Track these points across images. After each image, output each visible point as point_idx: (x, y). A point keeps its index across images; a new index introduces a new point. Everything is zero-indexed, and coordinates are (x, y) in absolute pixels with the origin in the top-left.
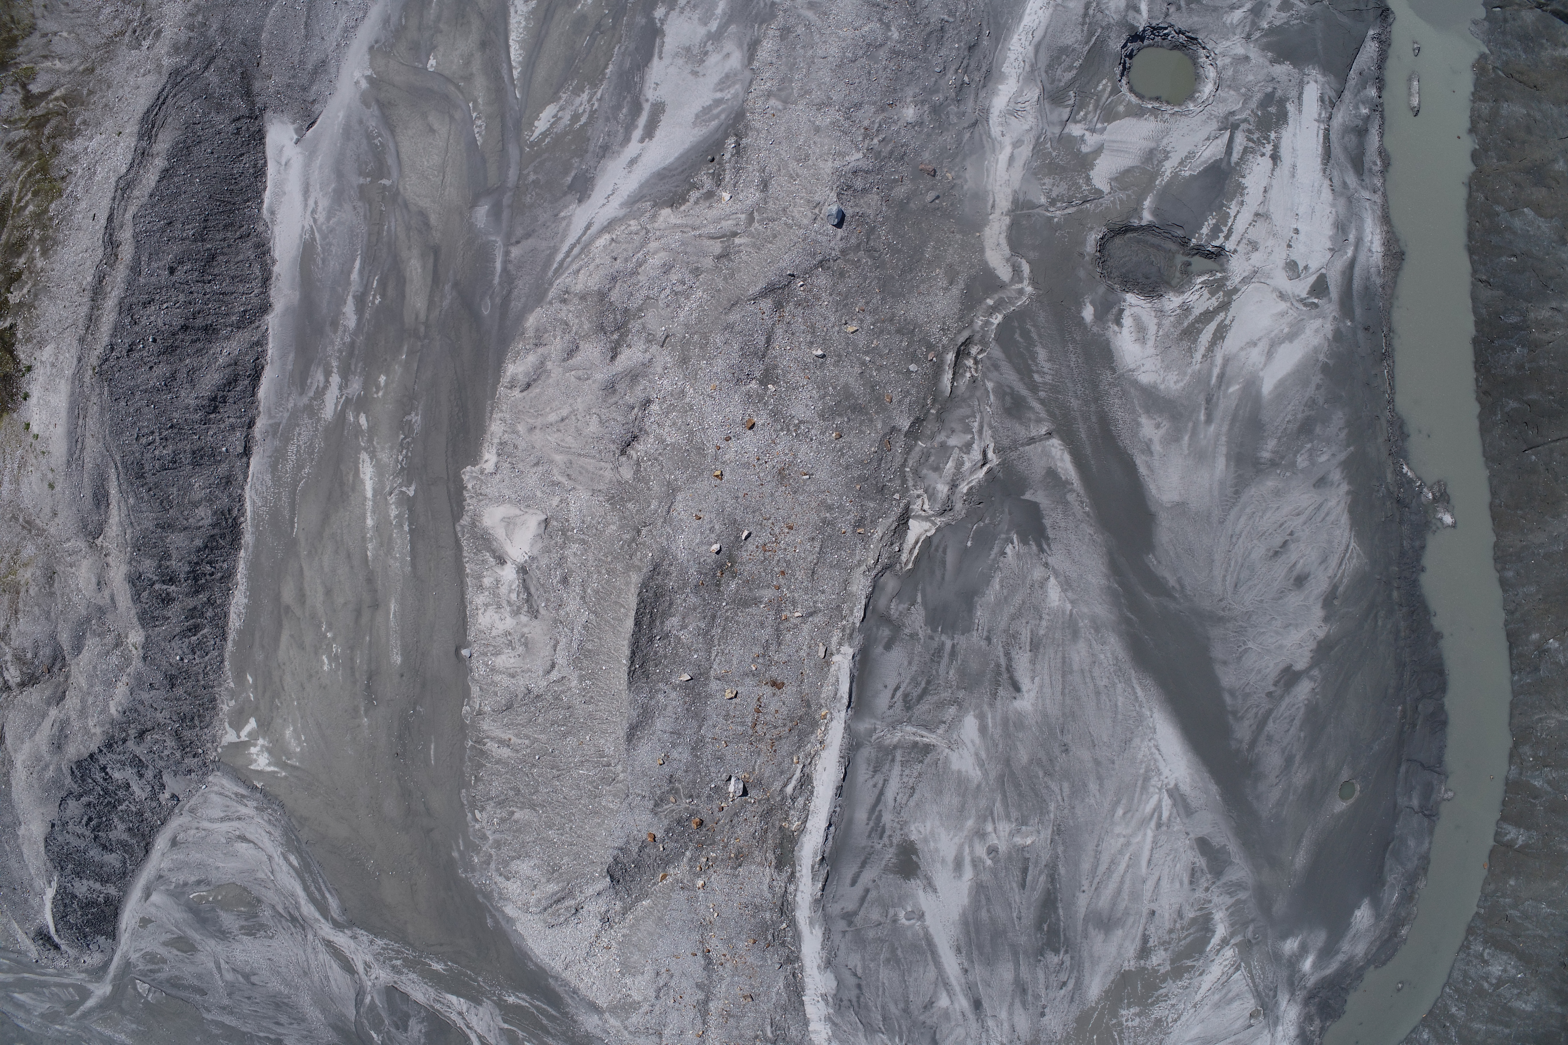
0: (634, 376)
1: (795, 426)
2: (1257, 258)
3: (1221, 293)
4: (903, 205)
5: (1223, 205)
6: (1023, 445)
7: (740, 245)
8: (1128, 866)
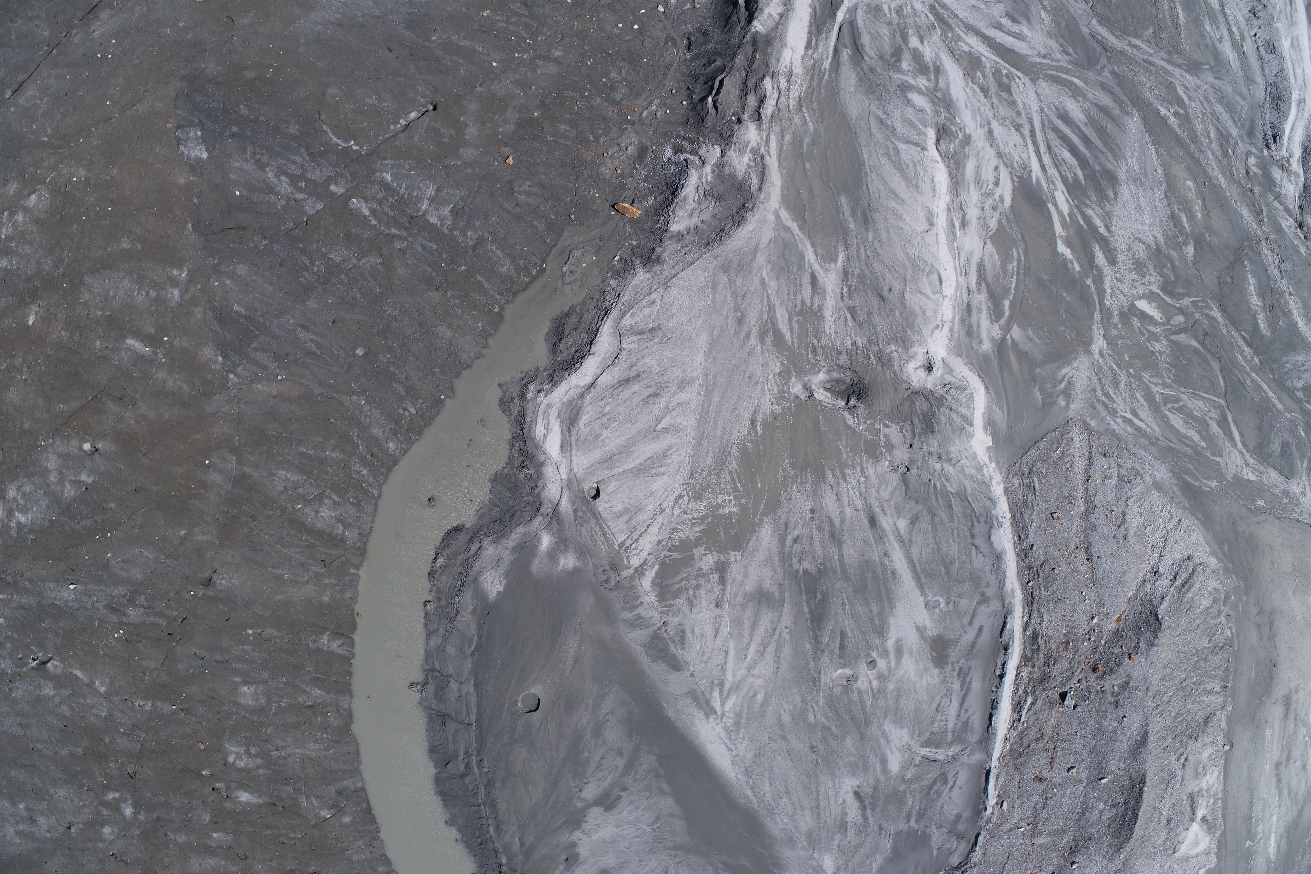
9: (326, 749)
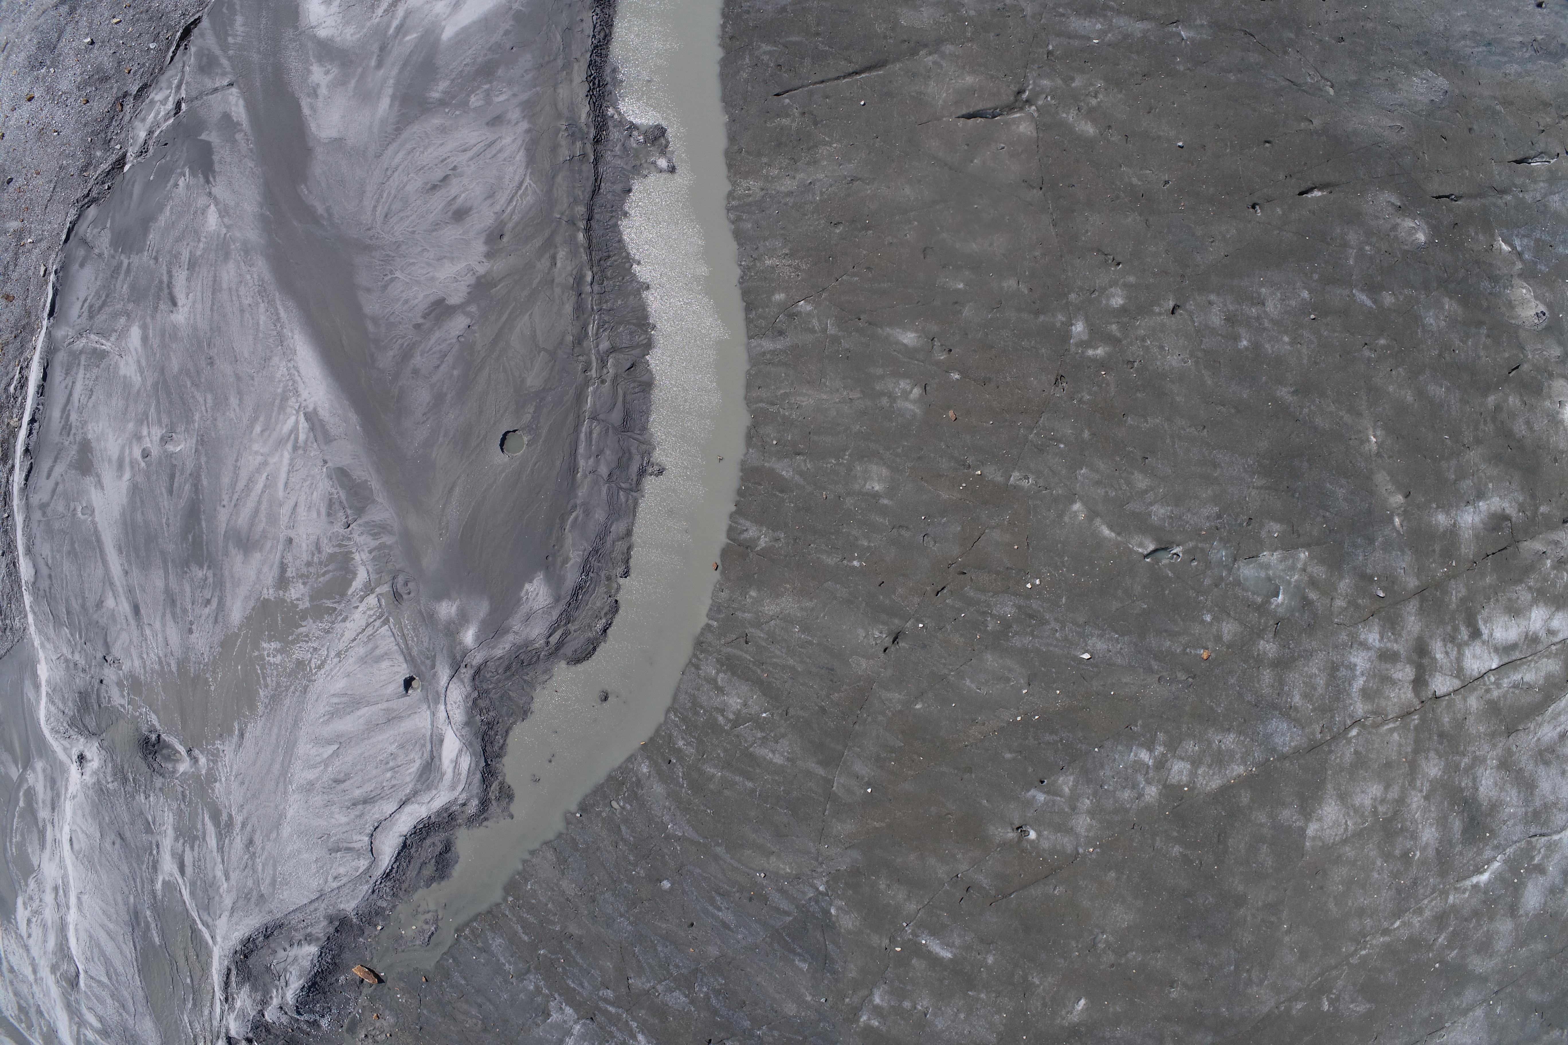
8: (265, 486)
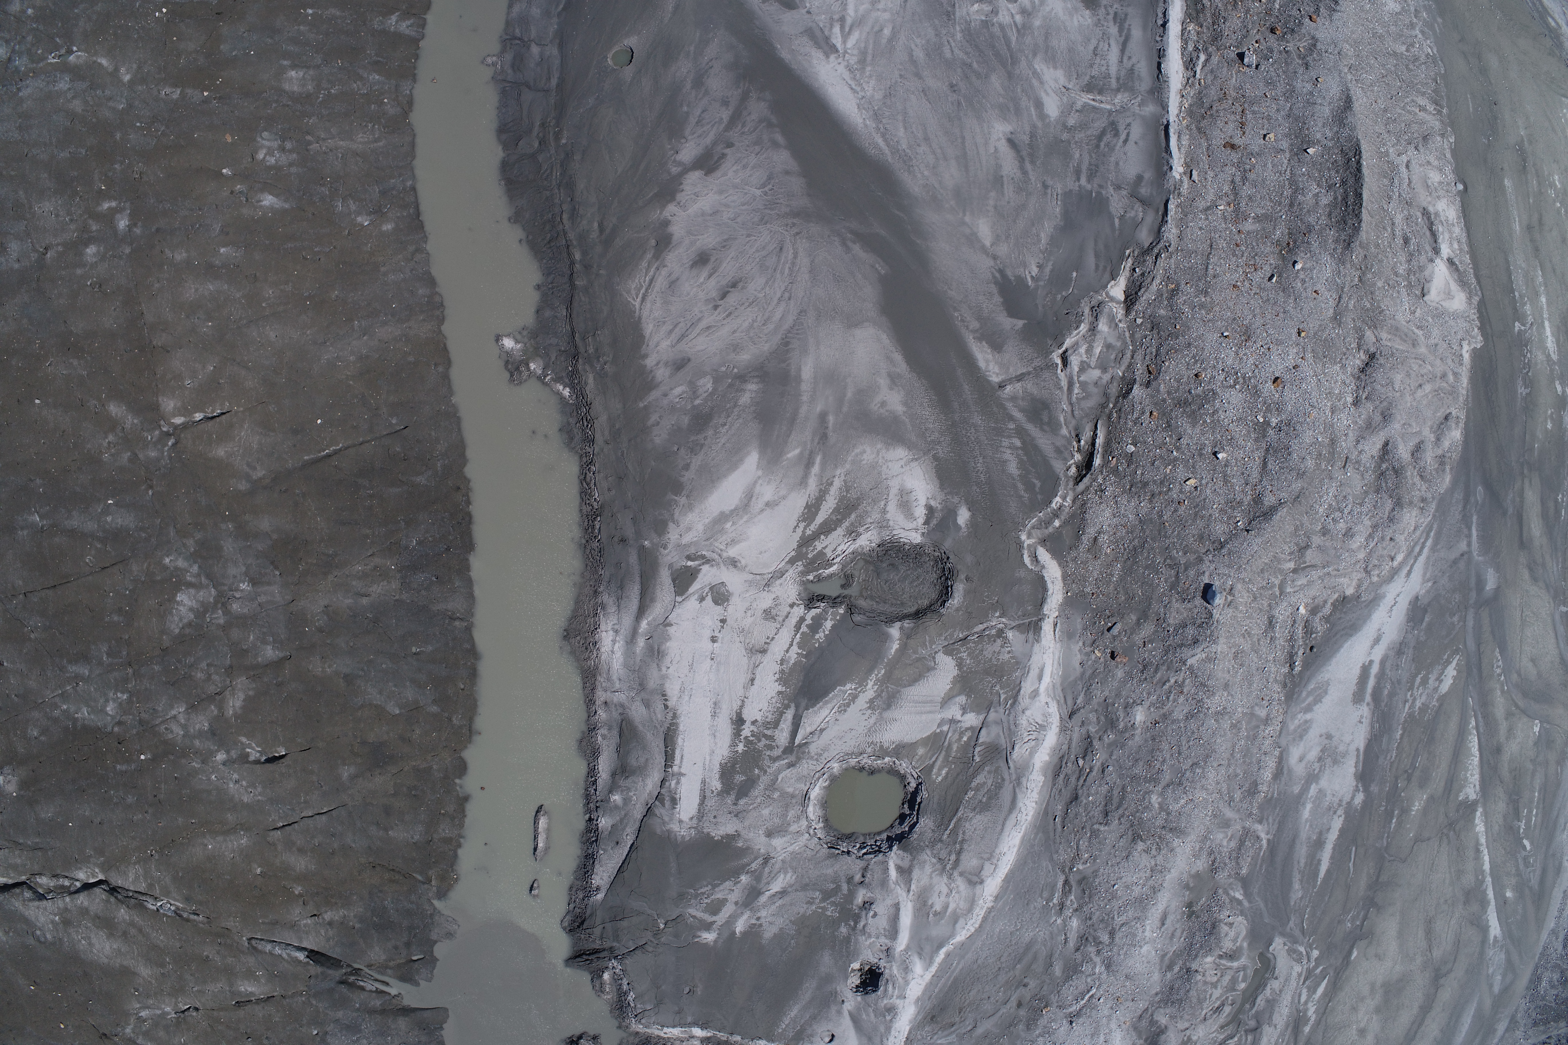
0: (1369, 427)
1: (1238, 383)
2: (766, 601)
3: (810, 556)
4: (1144, 616)
5: (806, 656)
6: (1029, 373)
7: (1290, 560)
9: (376, 141)
